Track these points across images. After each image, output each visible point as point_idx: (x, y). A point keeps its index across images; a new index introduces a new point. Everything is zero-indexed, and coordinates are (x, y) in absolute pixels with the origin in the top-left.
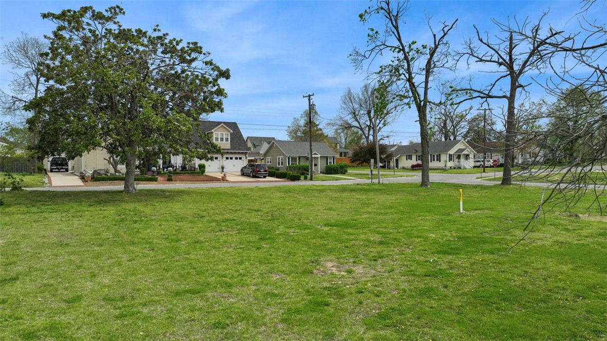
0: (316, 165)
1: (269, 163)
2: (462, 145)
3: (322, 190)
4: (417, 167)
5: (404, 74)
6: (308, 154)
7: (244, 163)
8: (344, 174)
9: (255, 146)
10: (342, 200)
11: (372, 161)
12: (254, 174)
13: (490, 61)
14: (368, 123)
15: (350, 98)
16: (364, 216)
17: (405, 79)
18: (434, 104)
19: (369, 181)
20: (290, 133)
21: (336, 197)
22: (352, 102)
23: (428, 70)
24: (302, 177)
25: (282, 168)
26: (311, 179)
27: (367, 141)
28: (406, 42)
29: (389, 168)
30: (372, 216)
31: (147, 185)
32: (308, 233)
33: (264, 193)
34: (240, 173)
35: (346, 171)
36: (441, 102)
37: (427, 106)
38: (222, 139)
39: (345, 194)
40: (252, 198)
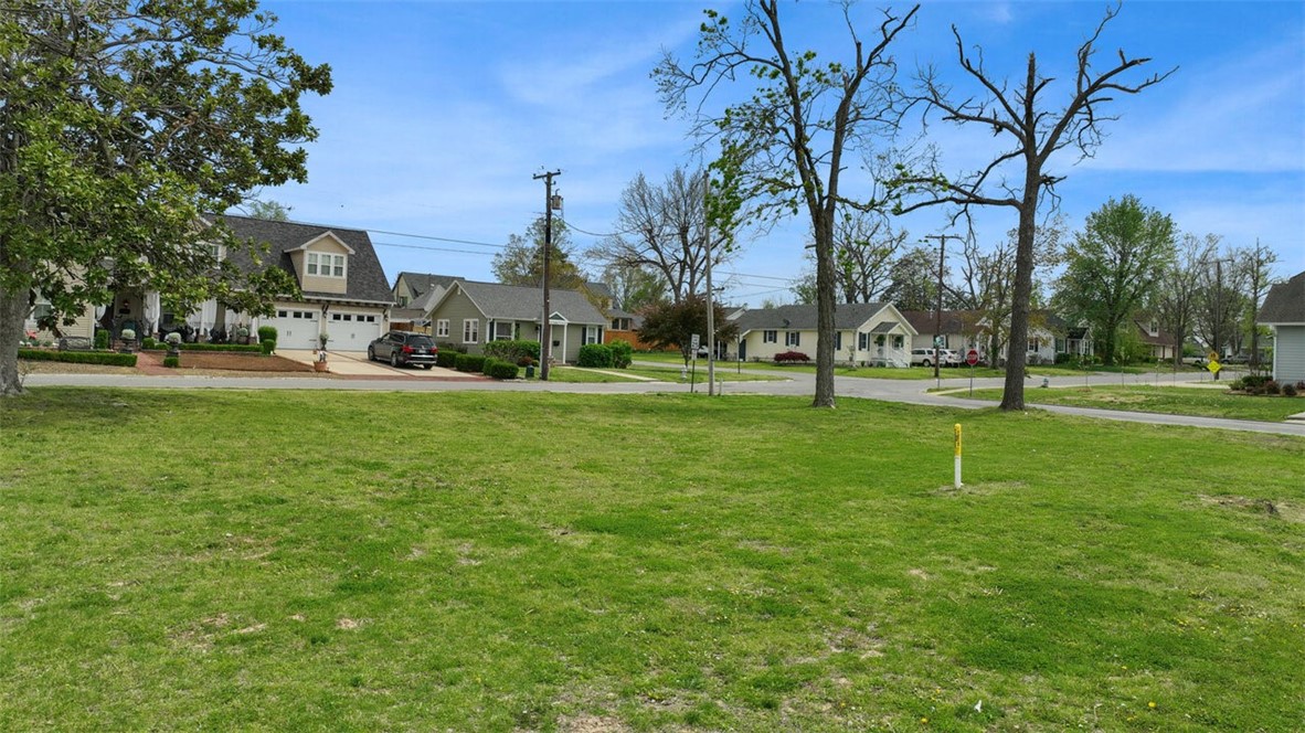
0: (556, 344)
1: (443, 335)
2: (889, 314)
3: (568, 408)
4: (787, 358)
5: (785, 130)
6: (540, 318)
7: (379, 329)
8: (624, 367)
9: (416, 294)
10: (623, 439)
11: (696, 339)
12: (401, 359)
13: (978, 119)
14: (681, 256)
15: (642, 197)
16: (692, 493)
17: (788, 141)
18: (855, 205)
19: (686, 387)
20: (500, 268)
21: (606, 430)
22: (645, 206)
23: (842, 123)
24: (522, 372)
25: (475, 347)
26: (544, 377)
27: (677, 296)
28: (793, 52)
29: (724, 358)
30: (712, 492)
31: (102, 376)
32: (518, 561)
33: (412, 409)
34: (366, 356)
35: (628, 361)
36: (873, 201)
37: (836, 211)
38: (326, 270)
39: (632, 421)
40: (374, 423)
